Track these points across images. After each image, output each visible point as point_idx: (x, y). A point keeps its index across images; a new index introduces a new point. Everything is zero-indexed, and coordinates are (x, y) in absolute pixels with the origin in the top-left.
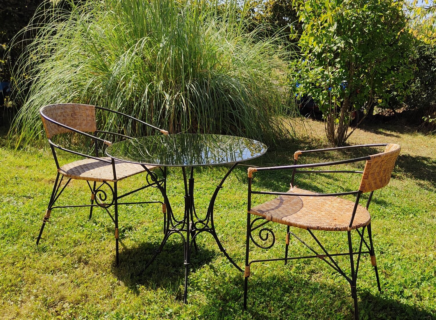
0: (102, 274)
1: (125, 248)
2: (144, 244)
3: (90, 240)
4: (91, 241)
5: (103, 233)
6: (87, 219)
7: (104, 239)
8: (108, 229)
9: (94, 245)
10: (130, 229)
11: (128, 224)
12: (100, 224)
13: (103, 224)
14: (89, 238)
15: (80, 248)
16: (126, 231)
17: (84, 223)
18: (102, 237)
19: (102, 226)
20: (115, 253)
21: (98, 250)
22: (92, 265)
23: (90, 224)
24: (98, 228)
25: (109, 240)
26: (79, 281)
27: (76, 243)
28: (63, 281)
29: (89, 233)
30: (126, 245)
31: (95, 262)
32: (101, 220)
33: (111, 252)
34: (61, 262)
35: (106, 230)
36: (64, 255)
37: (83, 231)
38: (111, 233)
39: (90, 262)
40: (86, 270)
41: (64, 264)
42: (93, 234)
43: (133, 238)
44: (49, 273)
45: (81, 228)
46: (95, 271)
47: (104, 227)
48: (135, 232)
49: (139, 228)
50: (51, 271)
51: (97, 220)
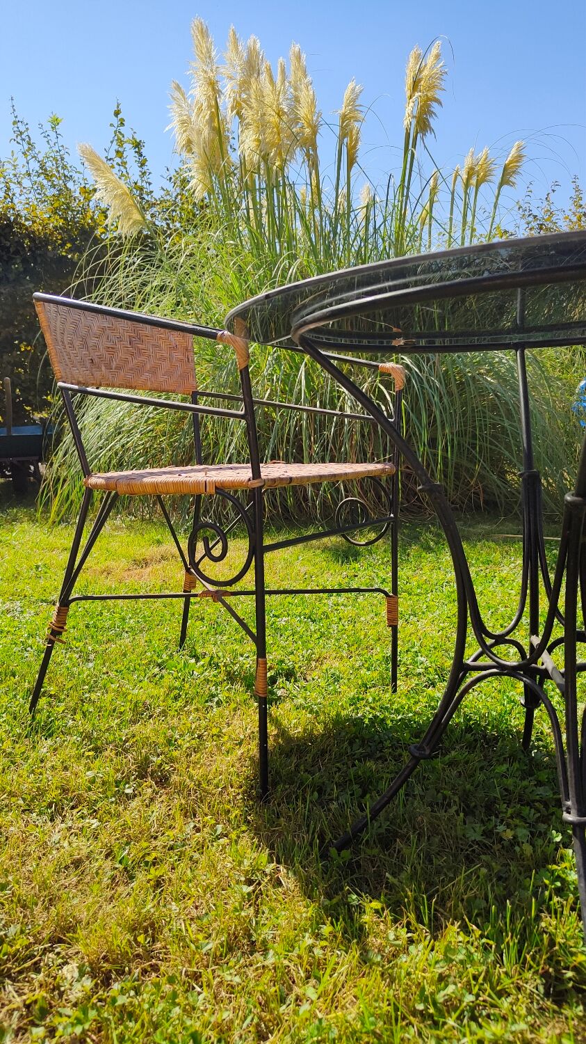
0: (213, 827)
1: (283, 733)
2: (338, 722)
3: (179, 703)
4: (181, 709)
5: (216, 684)
6: (173, 647)
7: (219, 704)
8: (229, 673)
9: (189, 721)
10: (290, 675)
11: (282, 661)
12: (208, 659)
13: (216, 660)
14: (176, 698)
15: (147, 729)
16: (280, 680)
17: (165, 657)
18: (213, 696)
19: (213, 664)
20: (253, 748)
21: (199, 737)
22: (181, 789)
23: (181, 659)
24: (201, 670)
25: (233, 705)
26: (132, 853)
27: (141, 712)
28: (82, 846)
29: (177, 684)
30: (285, 722)
31: (191, 778)
32: (211, 649)
33: (240, 744)
34: (82, 775)
35: (222, 676)
36: (97, 750)
37: (162, 677)
38: (237, 686)
39: (174, 778)
40: (158, 810)
41: (93, 781)
42: (187, 686)
43: (301, 701)
44: (40, 814)
45: (156, 670)
46: (189, 813)
47: (217, 666)
48: (304, 683)
49: (315, 674)
50: (50, 806)
51: (199, 651)
